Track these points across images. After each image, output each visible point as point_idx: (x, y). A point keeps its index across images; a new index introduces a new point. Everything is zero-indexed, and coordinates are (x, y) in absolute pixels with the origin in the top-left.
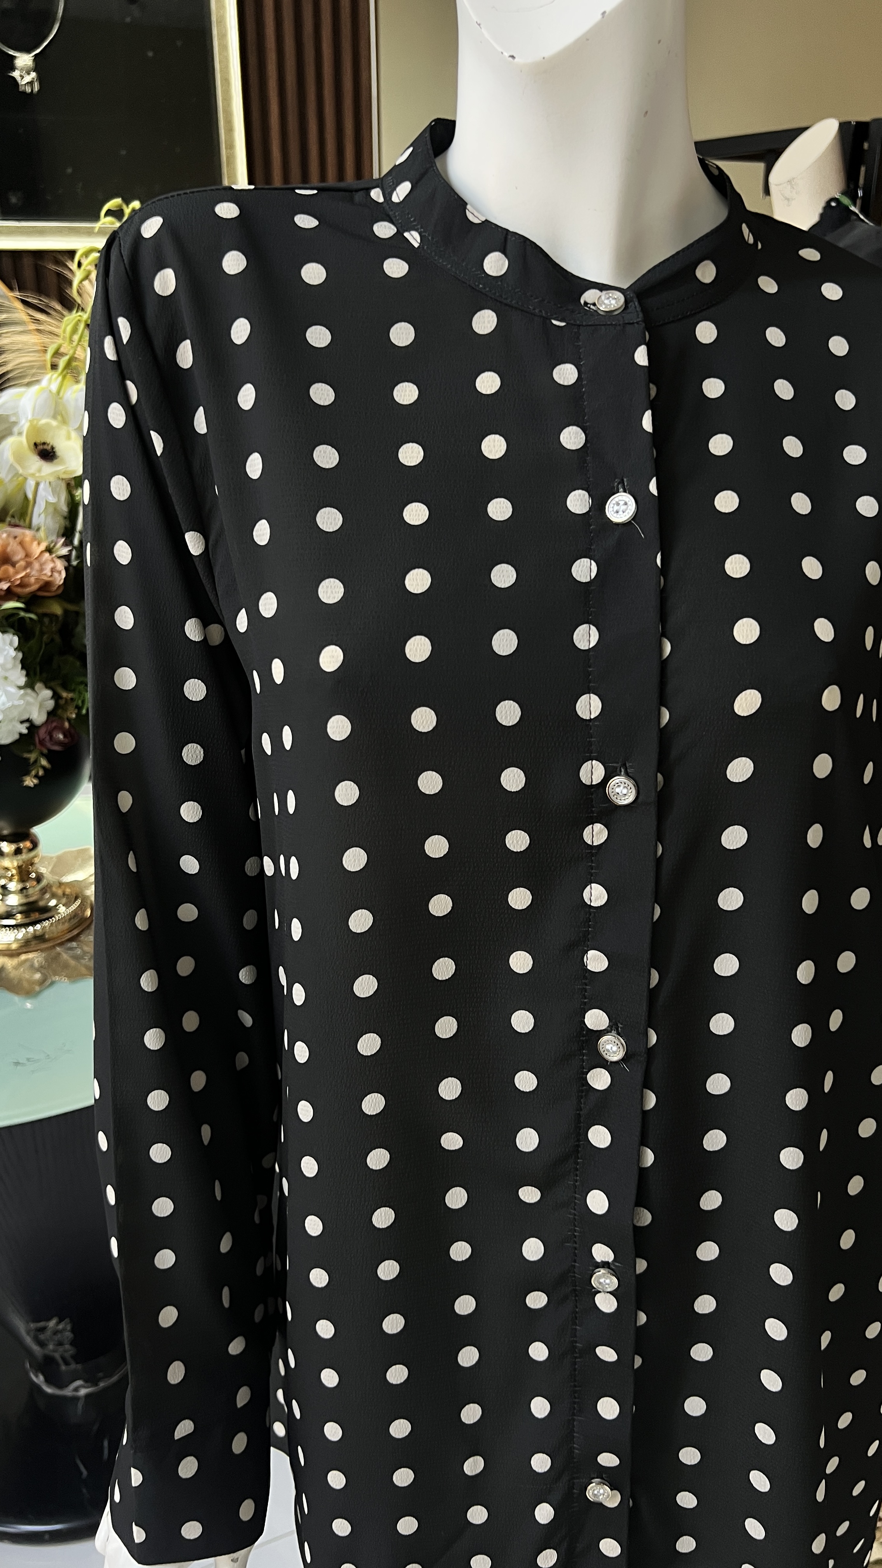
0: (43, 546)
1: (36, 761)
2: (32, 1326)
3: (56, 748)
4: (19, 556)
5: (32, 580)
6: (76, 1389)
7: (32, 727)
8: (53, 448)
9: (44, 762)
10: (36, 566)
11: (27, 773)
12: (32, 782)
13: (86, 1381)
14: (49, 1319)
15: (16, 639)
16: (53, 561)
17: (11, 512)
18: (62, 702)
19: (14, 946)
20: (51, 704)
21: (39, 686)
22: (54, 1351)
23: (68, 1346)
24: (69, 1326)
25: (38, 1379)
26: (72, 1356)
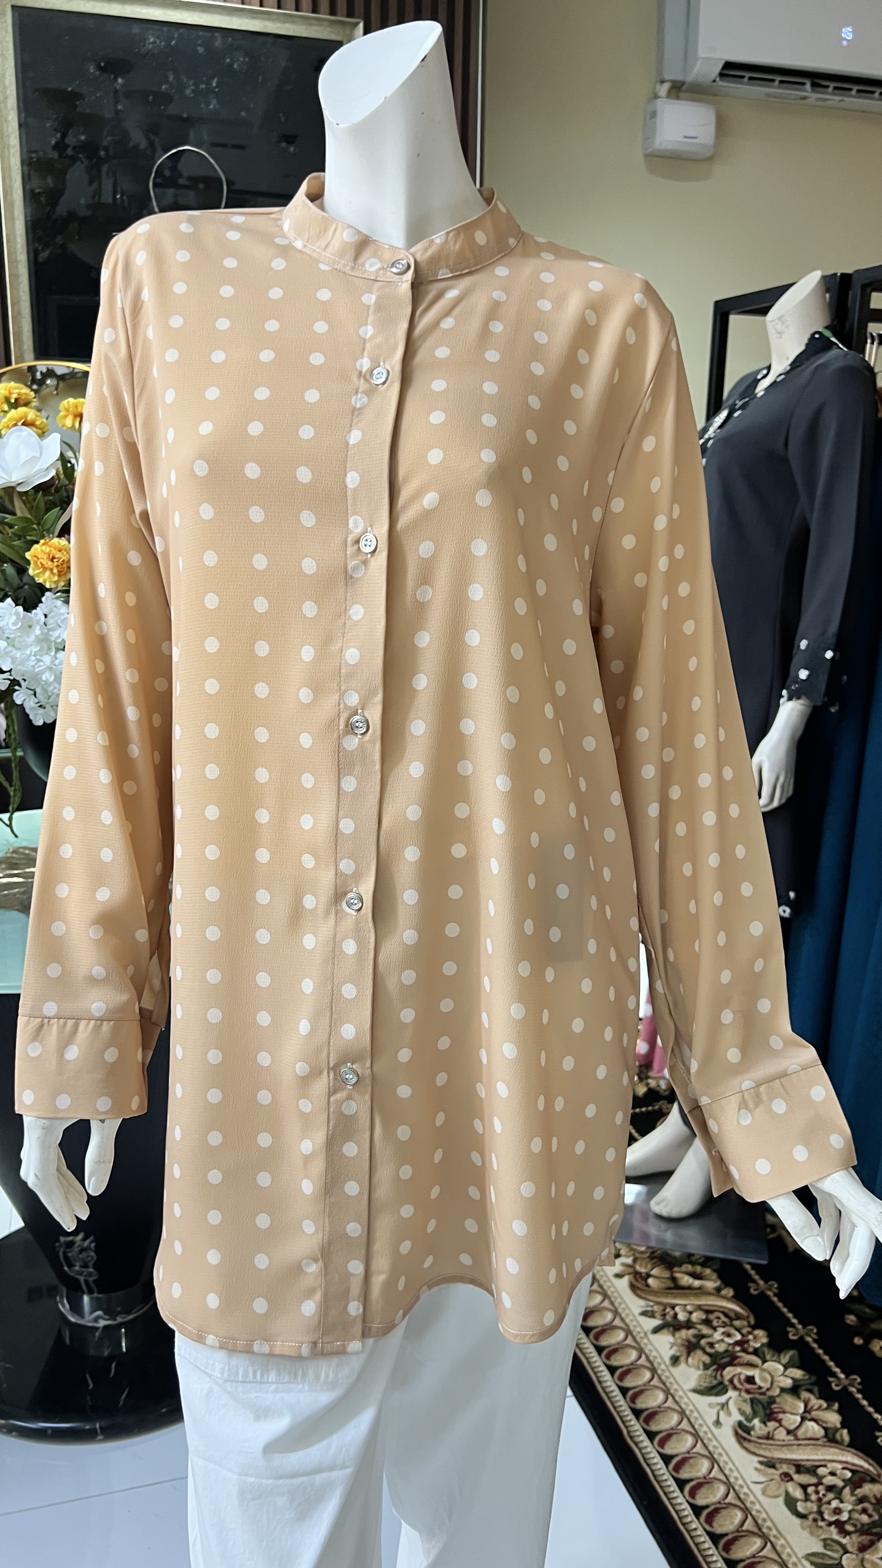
13: (105, 1313)
22: (81, 1273)
23: (91, 1270)
24: (93, 1245)
25: (64, 1307)
26: (94, 1281)
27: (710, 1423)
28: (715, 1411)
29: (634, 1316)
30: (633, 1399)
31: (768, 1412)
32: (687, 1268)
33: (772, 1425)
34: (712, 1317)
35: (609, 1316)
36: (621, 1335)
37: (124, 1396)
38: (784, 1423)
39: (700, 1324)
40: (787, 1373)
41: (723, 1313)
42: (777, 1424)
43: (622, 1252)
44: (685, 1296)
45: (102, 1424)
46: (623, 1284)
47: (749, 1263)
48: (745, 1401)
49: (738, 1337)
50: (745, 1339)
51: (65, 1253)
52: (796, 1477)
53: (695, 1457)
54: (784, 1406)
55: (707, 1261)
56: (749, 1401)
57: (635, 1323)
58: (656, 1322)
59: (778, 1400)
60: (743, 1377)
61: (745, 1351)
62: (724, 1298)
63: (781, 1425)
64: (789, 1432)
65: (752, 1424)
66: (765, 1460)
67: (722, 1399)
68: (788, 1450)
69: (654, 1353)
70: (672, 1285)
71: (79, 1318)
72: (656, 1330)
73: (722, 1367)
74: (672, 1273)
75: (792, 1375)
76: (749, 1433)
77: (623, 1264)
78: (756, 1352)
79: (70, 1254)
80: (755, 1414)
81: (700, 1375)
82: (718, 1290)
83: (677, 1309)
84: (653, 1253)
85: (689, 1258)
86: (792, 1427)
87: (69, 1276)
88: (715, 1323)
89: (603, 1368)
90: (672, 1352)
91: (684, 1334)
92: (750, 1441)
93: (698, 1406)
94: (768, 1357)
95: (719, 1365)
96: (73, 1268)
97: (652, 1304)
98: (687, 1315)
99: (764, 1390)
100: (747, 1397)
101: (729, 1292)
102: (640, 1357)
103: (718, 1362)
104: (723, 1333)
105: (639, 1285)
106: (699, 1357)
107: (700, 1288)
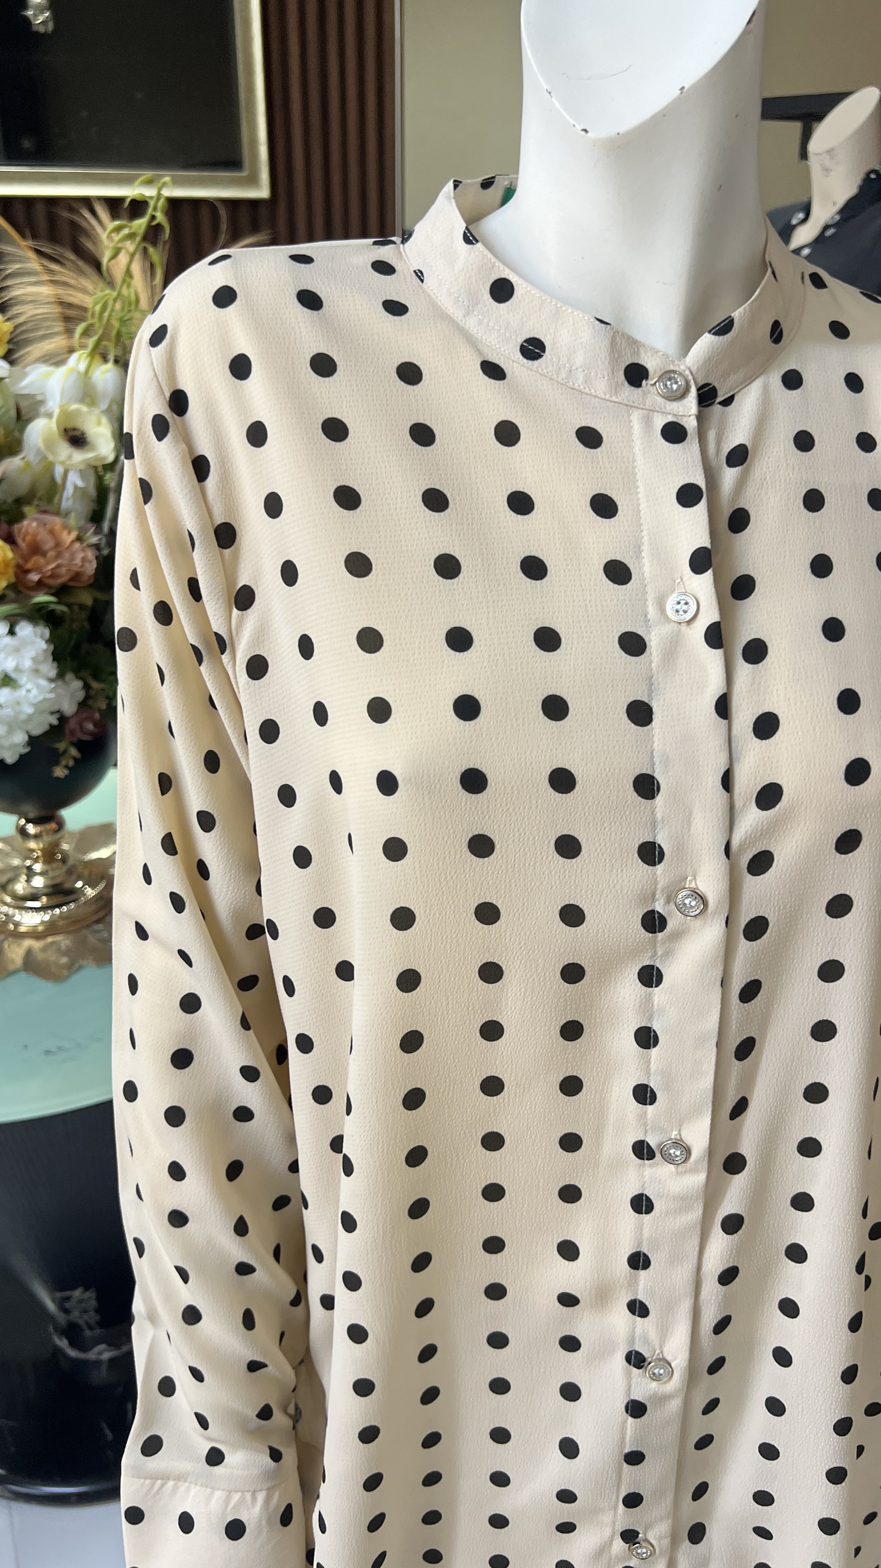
0: (74, 535)
1: (65, 751)
2: (59, 1295)
3: (87, 738)
4: (49, 544)
5: (63, 570)
6: (100, 1353)
7: (63, 719)
8: (83, 434)
9: (74, 752)
10: (67, 555)
11: (57, 763)
12: (63, 772)
13: (110, 1345)
14: (74, 1288)
15: (47, 632)
16: (83, 550)
17: (38, 496)
18: (92, 693)
19: (40, 928)
20: (81, 695)
21: (69, 676)
22: (79, 1318)
23: (92, 1314)
24: (94, 1295)
25: (63, 1342)
26: (97, 1322)
79: (67, 1305)
96: (70, 1314)
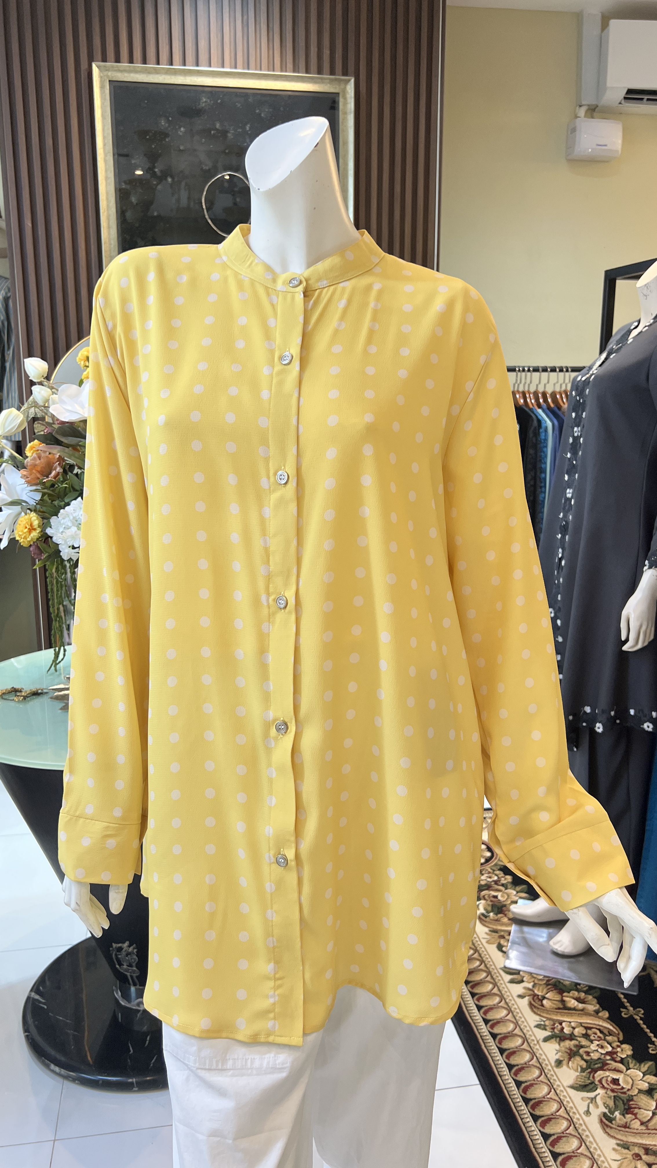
2: (114, 946)
22: (127, 971)
23: (135, 968)
24: (135, 950)
25: (118, 995)
26: (137, 977)
27: (582, 1112)
28: (587, 1103)
29: (530, 1027)
30: (525, 1091)
31: (626, 1107)
32: (574, 994)
33: (629, 1116)
34: (589, 1032)
35: (511, 1026)
36: (519, 1041)
37: (153, 1061)
38: (638, 1116)
39: (580, 1037)
40: (644, 1079)
41: (599, 1030)
42: (633, 1117)
43: (525, 979)
44: (571, 1015)
45: (137, 1080)
46: (524, 1003)
47: (622, 993)
48: (610, 1097)
49: (610, 1049)
50: (615, 1050)
51: (116, 955)
52: (644, 1157)
53: (568, 1137)
54: (639, 1104)
55: (590, 990)
56: (613, 1098)
57: (530, 1033)
58: (547, 1033)
59: (635, 1098)
60: (609, 1079)
61: (613, 1059)
62: (601, 1018)
63: (636, 1118)
64: (642, 1123)
65: (615, 1115)
66: (622, 1143)
67: (592, 1095)
68: (640, 1136)
69: (544, 1057)
70: (561, 1006)
71: (127, 1002)
72: (546, 1040)
73: (596, 1071)
74: (562, 997)
75: (648, 1081)
76: (611, 1122)
77: (525, 988)
78: (622, 1061)
79: (119, 956)
80: (616, 1107)
81: (578, 1076)
82: (597, 1012)
83: (564, 1024)
84: (548, 981)
85: (576, 986)
86: (645, 1120)
87: (119, 971)
88: (592, 1038)
89: (504, 1065)
90: (557, 1057)
91: (568, 1043)
92: (611, 1128)
93: (573, 1098)
94: (631, 1066)
95: (592, 1069)
96: (122, 966)
97: (544, 1019)
98: (572, 1029)
99: (625, 1090)
100: (612, 1094)
101: (606, 1014)
102: (532, 1059)
103: (592, 1067)
104: (598, 1045)
105: (536, 1005)
106: (578, 1062)
107: (582, 1010)
